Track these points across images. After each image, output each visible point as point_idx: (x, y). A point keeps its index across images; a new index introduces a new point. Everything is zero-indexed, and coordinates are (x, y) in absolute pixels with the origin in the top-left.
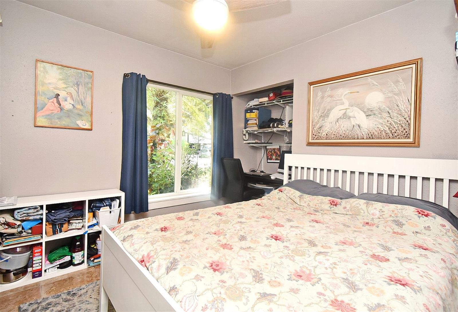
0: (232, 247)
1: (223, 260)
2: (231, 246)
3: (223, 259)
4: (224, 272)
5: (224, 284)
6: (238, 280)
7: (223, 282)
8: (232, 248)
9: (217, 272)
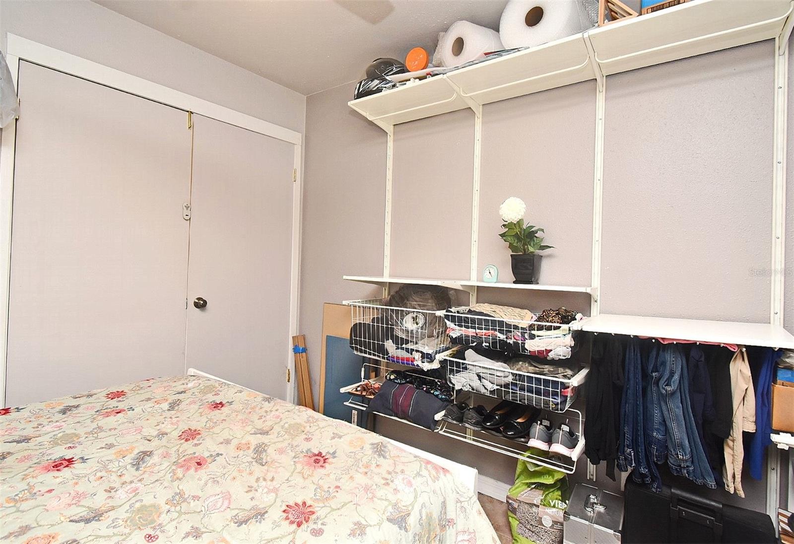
0: (285, 515)
1: (307, 471)
2: (287, 518)
3: (308, 473)
4: (307, 452)
5: (307, 437)
6: (289, 444)
7: (308, 440)
8: (284, 511)
9: (317, 452)
